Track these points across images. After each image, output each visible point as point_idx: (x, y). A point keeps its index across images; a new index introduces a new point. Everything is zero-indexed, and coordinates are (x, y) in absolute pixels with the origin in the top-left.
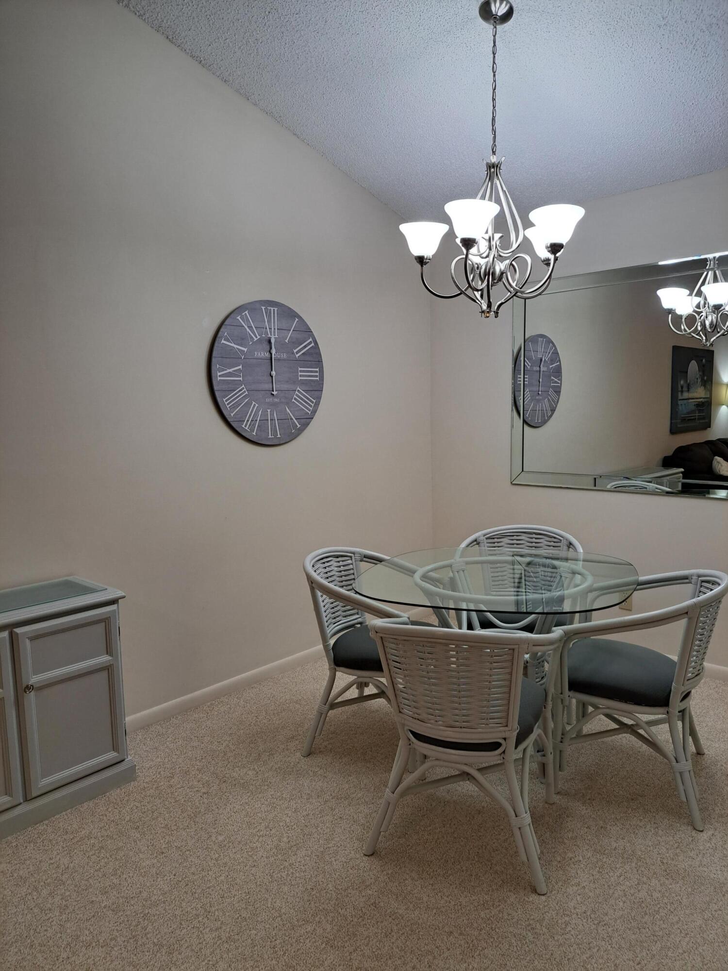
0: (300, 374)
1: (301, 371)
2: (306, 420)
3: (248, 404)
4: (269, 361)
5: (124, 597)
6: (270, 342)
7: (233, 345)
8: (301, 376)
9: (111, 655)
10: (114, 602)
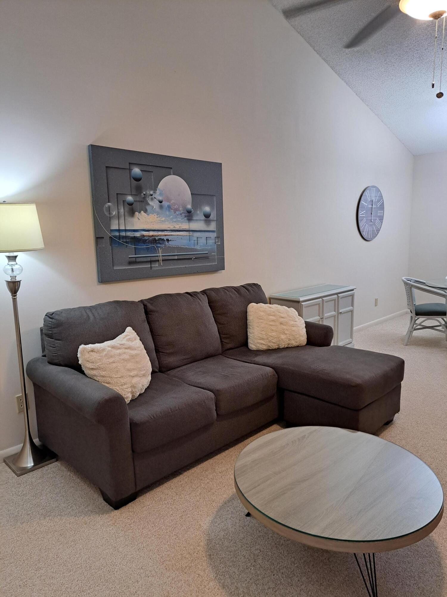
0: (378, 213)
1: (379, 212)
2: (378, 231)
3: (366, 225)
4: (371, 209)
5: (356, 288)
6: (372, 201)
7: (364, 203)
8: (379, 214)
9: (353, 307)
10: (353, 290)
